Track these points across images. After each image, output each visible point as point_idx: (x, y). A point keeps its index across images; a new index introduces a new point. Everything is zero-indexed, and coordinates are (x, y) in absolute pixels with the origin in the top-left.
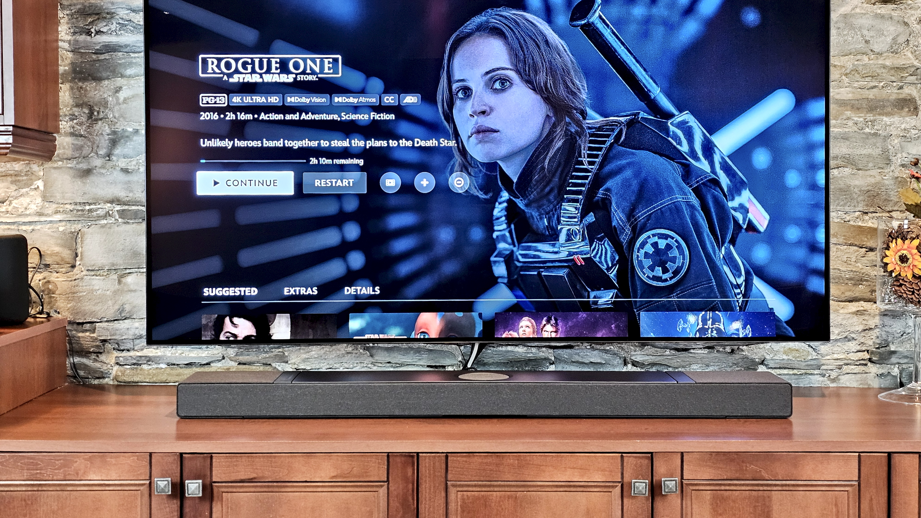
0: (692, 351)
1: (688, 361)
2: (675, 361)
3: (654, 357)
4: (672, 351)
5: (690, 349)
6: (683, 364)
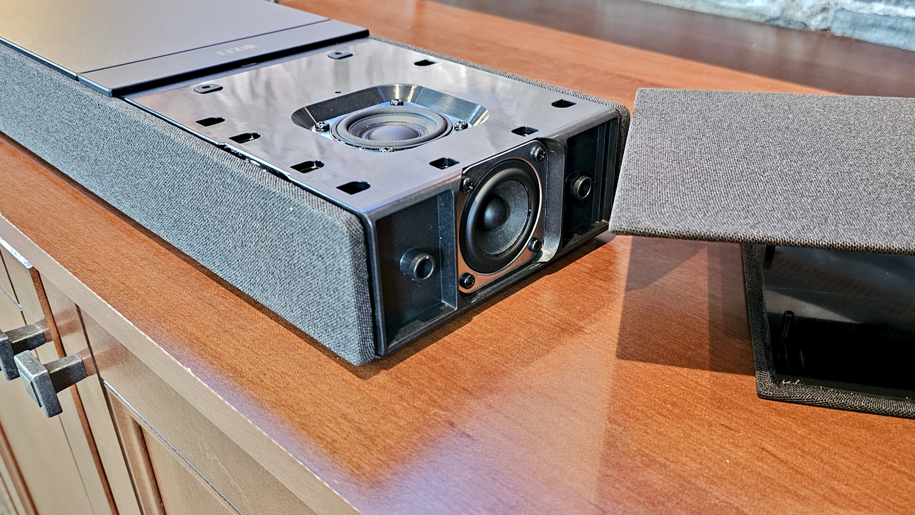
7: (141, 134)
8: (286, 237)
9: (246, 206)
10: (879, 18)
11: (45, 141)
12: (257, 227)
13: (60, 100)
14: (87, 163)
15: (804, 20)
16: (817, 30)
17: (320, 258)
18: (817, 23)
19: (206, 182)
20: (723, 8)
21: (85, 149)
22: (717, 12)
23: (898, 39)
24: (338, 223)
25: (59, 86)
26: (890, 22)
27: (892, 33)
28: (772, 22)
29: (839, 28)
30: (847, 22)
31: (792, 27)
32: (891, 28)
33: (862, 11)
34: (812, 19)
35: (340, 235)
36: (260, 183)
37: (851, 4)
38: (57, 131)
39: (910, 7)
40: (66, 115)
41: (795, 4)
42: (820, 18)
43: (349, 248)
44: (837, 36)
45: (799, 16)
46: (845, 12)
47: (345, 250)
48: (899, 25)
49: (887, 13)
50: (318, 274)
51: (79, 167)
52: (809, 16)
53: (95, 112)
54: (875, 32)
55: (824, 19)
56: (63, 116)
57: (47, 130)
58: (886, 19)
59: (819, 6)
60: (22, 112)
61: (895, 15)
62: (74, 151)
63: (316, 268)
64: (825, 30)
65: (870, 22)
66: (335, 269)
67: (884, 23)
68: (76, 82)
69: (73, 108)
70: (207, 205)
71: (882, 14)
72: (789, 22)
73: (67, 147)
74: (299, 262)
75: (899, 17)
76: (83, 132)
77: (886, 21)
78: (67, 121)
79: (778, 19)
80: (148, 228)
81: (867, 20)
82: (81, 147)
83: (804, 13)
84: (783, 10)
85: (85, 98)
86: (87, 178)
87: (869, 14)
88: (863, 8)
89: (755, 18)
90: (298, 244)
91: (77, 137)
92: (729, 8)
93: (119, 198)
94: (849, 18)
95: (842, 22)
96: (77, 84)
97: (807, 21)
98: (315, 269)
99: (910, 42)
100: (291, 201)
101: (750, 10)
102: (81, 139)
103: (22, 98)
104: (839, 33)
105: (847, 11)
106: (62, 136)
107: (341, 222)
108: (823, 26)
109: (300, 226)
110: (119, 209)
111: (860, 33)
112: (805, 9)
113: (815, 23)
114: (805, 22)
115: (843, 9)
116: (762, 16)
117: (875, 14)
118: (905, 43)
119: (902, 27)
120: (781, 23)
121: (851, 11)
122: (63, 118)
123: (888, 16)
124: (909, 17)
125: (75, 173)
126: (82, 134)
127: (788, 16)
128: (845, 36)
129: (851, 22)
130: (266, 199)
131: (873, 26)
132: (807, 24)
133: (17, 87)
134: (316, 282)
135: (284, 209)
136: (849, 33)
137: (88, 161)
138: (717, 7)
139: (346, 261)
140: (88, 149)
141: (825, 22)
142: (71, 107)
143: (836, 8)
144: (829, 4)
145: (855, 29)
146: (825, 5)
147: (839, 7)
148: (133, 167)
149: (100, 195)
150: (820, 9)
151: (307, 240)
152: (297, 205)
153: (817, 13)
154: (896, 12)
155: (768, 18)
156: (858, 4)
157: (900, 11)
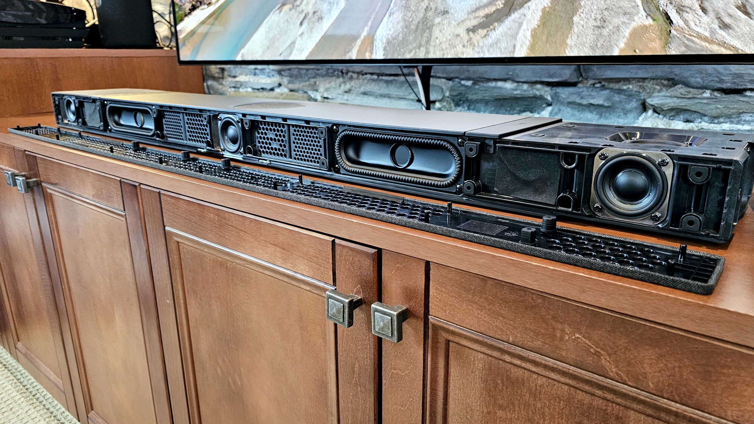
0: (748, 93)
1: (735, 108)
2: (712, 107)
3: (680, 100)
4: (716, 93)
5: (745, 90)
6: (726, 111)
75: (739, 130)
156: (712, 125)
157: (740, 127)
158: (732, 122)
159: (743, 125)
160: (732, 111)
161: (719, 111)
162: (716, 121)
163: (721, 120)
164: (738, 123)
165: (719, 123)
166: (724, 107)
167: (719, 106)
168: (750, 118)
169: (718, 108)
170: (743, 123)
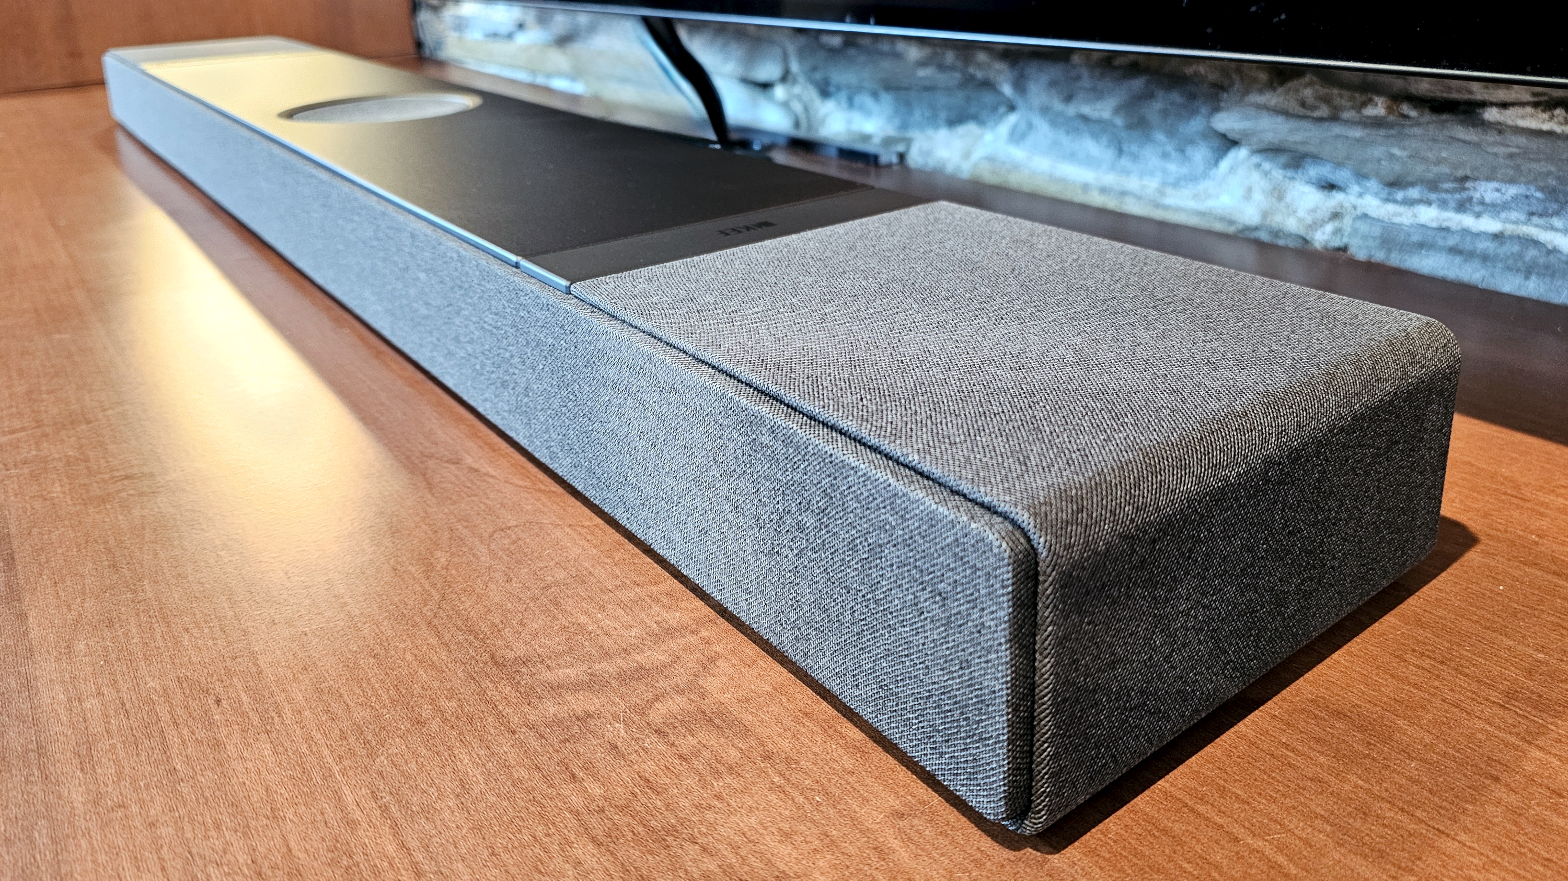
4: (1403, 107)
7: (612, 354)
8: (866, 549)
9: (793, 485)
10: (1429, 233)
11: (450, 354)
12: (808, 524)
13: (486, 296)
14: (512, 392)
15: (1302, 232)
16: (1326, 249)
17: (938, 598)
18: (1326, 237)
19: (720, 438)
20: (1166, 208)
21: (511, 371)
22: (1158, 214)
23: (1470, 270)
24: (991, 537)
25: (486, 275)
26: (1451, 241)
27: (1458, 260)
28: (1247, 233)
29: (1360, 247)
30: (1374, 238)
31: (1281, 242)
32: (1454, 251)
33: (1397, 220)
34: (1317, 230)
35: (992, 560)
36: (827, 449)
37: (1378, 207)
38: (471, 342)
39: (1484, 215)
40: (490, 318)
41: (1282, 204)
42: (1329, 228)
43: (1010, 589)
44: (1359, 262)
45: (1292, 225)
46: (1369, 221)
47: (1000, 592)
48: (1468, 246)
49: (1445, 224)
50: (927, 628)
51: (496, 396)
52: (1310, 226)
53: (538, 315)
54: (1427, 256)
55: (1337, 232)
56: (486, 319)
57: (457, 339)
58: (1443, 234)
59: (1325, 209)
60: (423, 311)
61: (1459, 228)
62: (493, 372)
63: (926, 615)
64: (1339, 249)
65: (1415, 238)
66: (970, 624)
67: (1441, 242)
68: (514, 269)
69: (504, 308)
70: (713, 476)
71: (1434, 225)
72: (1277, 233)
73: (483, 365)
74: (889, 599)
75: (1466, 232)
76: (513, 345)
77: (1444, 238)
78: (490, 328)
79: (1256, 228)
80: (597, 502)
81: (1409, 235)
82: (505, 366)
83: (1300, 220)
84: (1265, 215)
85: (526, 295)
86: (505, 414)
87: (1412, 226)
88: (1400, 215)
89: (1219, 227)
90: (892, 565)
91: (502, 351)
92: (1178, 209)
93: (555, 450)
94: (1377, 231)
95: (1365, 237)
96: (515, 273)
97: (1307, 234)
98: (922, 617)
99: (1492, 275)
100: (890, 485)
101: (1211, 214)
102: (508, 355)
103: (427, 290)
104: (1361, 256)
105: (1374, 219)
106: (478, 349)
107: (996, 535)
108: (1337, 242)
109: (901, 532)
110: (551, 467)
111: (1399, 257)
112: (1301, 213)
113: (1322, 237)
114: (1304, 236)
115: (1365, 216)
116: (1231, 222)
117: (1423, 226)
118: (1484, 277)
119: (1475, 251)
120: (1264, 236)
121: (1378, 220)
122: (485, 322)
123: (1447, 230)
124: (1485, 233)
125: (488, 405)
126: (511, 348)
127: (1274, 225)
128: (1372, 260)
129: (1382, 235)
130: (835, 478)
131: (1421, 245)
132: (1308, 238)
133: (422, 276)
134: (921, 641)
135: (871, 499)
136: (1379, 256)
137: (513, 389)
138: (1158, 206)
139: (1002, 613)
140: (517, 371)
141: (1339, 236)
142: (501, 307)
143: (1354, 213)
144: (1342, 207)
145: (1389, 251)
146: (1335, 208)
147: (1359, 212)
148: (589, 403)
149: (523, 442)
150: (1328, 215)
151: (912, 560)
152: (900, 494)
153: (1323, 221)
154: (1460, 222)
155: (1240, 227)
156: (1391, 208)
157: (1467, 221)
158: (1443, 204)
159: (1478, 215)
160: (1436, 170)
161: (1397, 168)
162: (1400, 195)
163: (1414, 193)
164: (1462, 207)
165: (1410, 203)
166: (1410, 157)
167: (1396, 151)
168: (1497, 195)
169: (1392, 156)
170: (1478, 209)
